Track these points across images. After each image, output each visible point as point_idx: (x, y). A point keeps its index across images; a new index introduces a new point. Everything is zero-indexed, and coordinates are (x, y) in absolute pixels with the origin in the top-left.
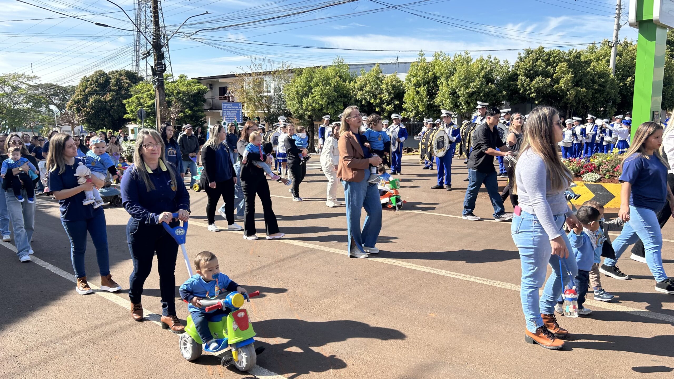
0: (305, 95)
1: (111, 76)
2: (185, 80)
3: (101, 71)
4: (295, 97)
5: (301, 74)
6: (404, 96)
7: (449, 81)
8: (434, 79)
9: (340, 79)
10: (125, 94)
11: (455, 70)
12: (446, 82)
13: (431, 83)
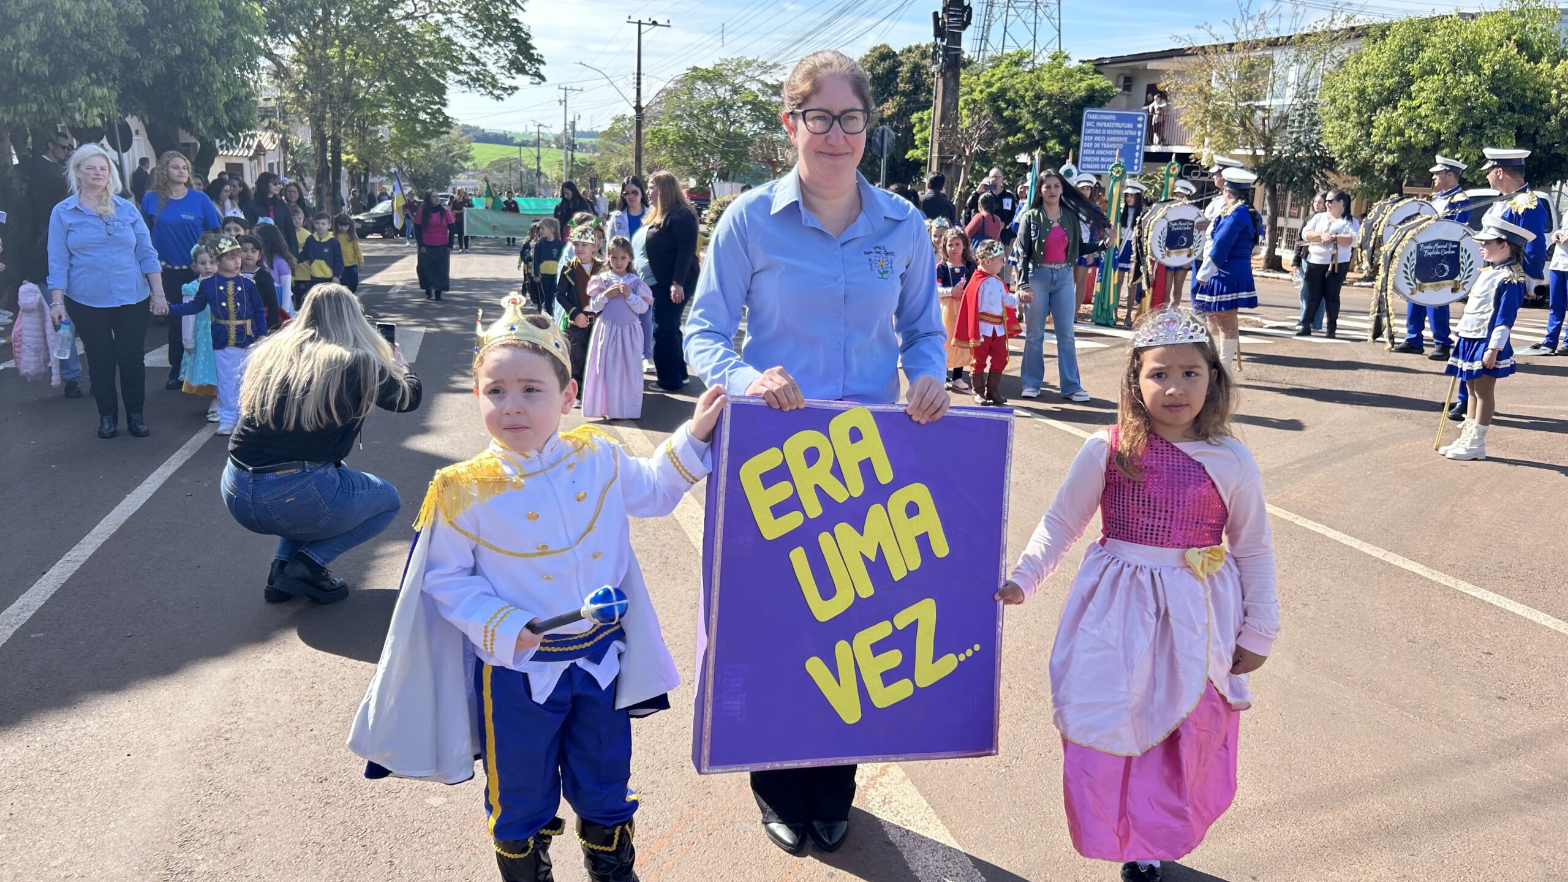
0: (1389, 100)
1: (903, 59)
2: (1061, 65)
3: (885, 46)
4: (1352, 106)
5: (1383, 36)
9: (1519, 53)
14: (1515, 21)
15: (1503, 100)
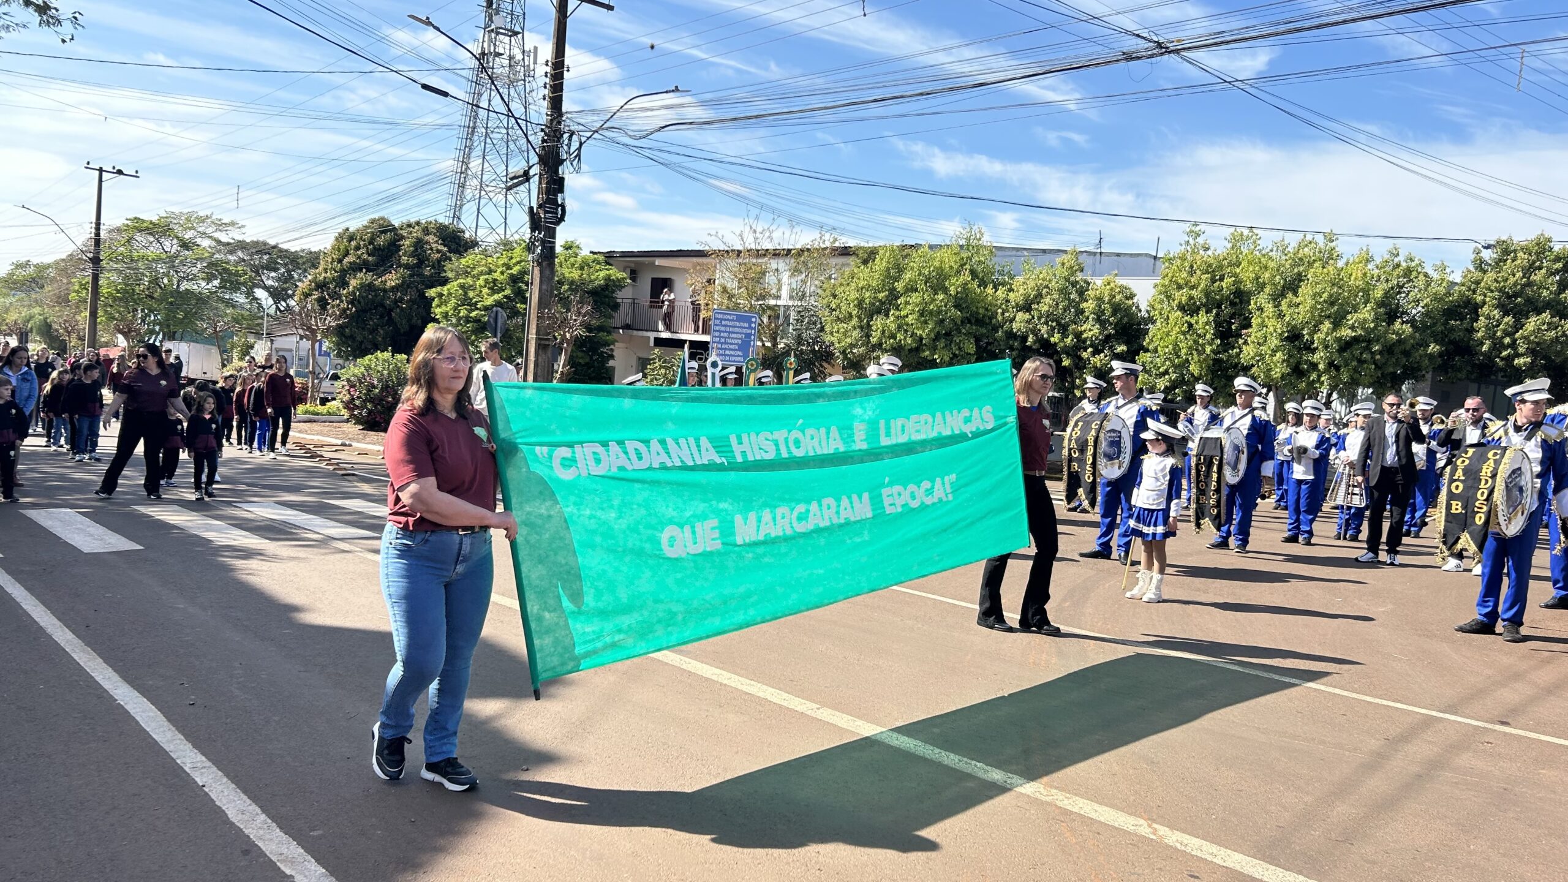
1: (404, 233)
3: (383, 219)
4: (853, 312)
5: (871, 259)
6: (1147, 334)
7: (1284, 306)
8: (1235, 298)
9: (973, 279)
10: (431, 276)
11: (1299, 278)
12: (1275, 307)
13: (1226, 307)
14: (965, 254)
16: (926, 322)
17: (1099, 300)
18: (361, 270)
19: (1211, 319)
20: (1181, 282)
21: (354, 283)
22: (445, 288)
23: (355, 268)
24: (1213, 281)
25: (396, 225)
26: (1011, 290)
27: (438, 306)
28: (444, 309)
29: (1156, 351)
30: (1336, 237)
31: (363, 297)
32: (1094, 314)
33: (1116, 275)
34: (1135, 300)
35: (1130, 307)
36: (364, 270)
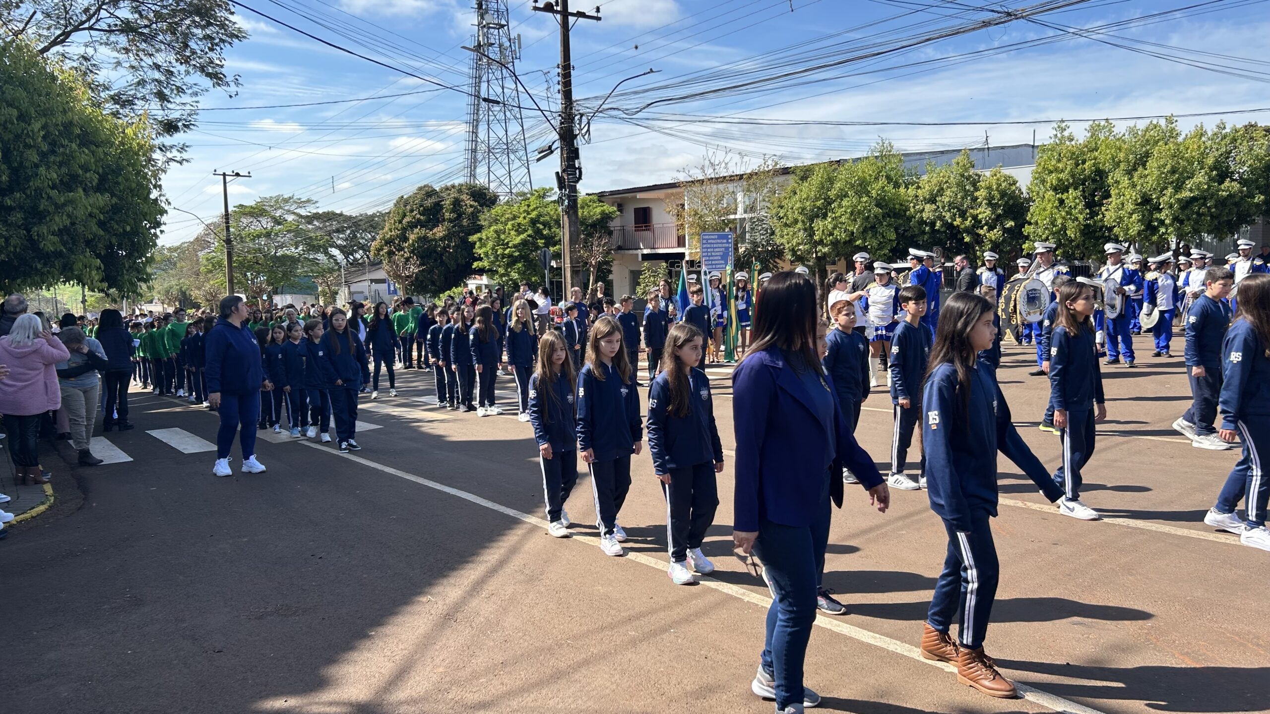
0: (819, 214)
1: (444, 195)
3: (427, 186)
4: (798, 218)
5: (808, 175)
6: (1029, 210)
7: (1135, 179)
8: (1096, 175)
9: (888, 183)
10: (468, 226)
11: (1147, 155)
12: (1130, 179)
13: (1089, 184)
14: (880, 164)
15: (885, 211)
16: (855, 220)
17: (989, 188)
18: (416, 227)
19: (1079, 194)
20: (1051, 168)
21: (412, 237)
22: (484, 234)
23: (412, 226)
24: (1077, 165)
25: (437, 189)
26: (918, 187)
27: (480, 248)
28: (484, 250)
29: (1036, 223)
30: (1175, 119)
31: (421, 247)
32: (986, 199)
33: (1001, 166)
34: (1018, 185)
35: (1014, 192)
36: (419, 227)
